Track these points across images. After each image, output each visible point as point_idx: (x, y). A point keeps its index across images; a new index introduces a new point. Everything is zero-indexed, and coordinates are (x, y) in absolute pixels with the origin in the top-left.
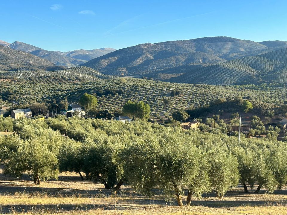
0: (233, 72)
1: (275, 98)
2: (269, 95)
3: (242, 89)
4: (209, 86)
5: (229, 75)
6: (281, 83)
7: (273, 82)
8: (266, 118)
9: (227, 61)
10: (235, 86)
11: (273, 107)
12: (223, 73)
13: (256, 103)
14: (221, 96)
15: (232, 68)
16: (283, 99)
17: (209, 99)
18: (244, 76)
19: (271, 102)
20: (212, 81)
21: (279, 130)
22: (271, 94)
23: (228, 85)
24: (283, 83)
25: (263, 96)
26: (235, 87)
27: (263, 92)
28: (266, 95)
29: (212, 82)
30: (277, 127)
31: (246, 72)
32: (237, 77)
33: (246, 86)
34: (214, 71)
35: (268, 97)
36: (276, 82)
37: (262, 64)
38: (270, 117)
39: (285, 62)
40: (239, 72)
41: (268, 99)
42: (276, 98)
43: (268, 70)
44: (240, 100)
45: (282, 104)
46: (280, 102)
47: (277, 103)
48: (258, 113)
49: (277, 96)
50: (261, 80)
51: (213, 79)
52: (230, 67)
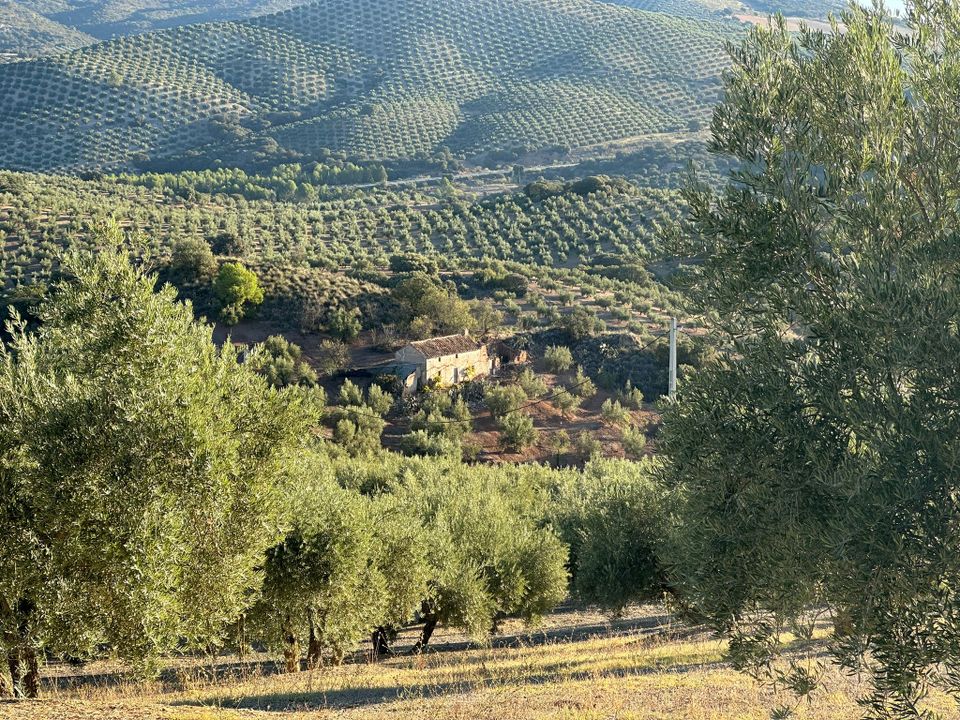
0: (133, 100)
1: (348, 240)
2: (320, 226)
3: (185, 194)
4: (10, 180)
5: (110, 115)
6: (367, 164)
7: (332, 156)
8: (327, 344)
9: (99, 41)
10: (143, 177)
11: (356, 291)
12: (81, 105)
13: (279, 275)
14: (83, 235)
15: (125, 82)
16: (382, 243)
17: (22, 253)
18: (190, 126)
19: (334, 264)
20: (21, 146)
21: (386, 400)
22: (328, 219)
23: (109, 173)
24: (378, 164)
25: (292, 233)
26: (150, 185)
27: (288, 211)
28: (308, 227)
29: (20, 155)
30: (375, 390)
31: (195, 102)
32: (154, 132)
33: (201, 178)
34: (27, 92)
35: (314, 234)
36: (345, 155)
37: (275, 65)
38: (344, 340)
39: (380, 60)
40: (164, 105)
41: (317, 250)
42: (353, 239)
43: (304, 94)
44: (199, 259)
45: (383, 274)
46: (375, 262)
47: (361, 266)
48: (286, 325)
49: (357, 233)
50: (273, 146)
51: (26, 136)
52: (113, 76)
